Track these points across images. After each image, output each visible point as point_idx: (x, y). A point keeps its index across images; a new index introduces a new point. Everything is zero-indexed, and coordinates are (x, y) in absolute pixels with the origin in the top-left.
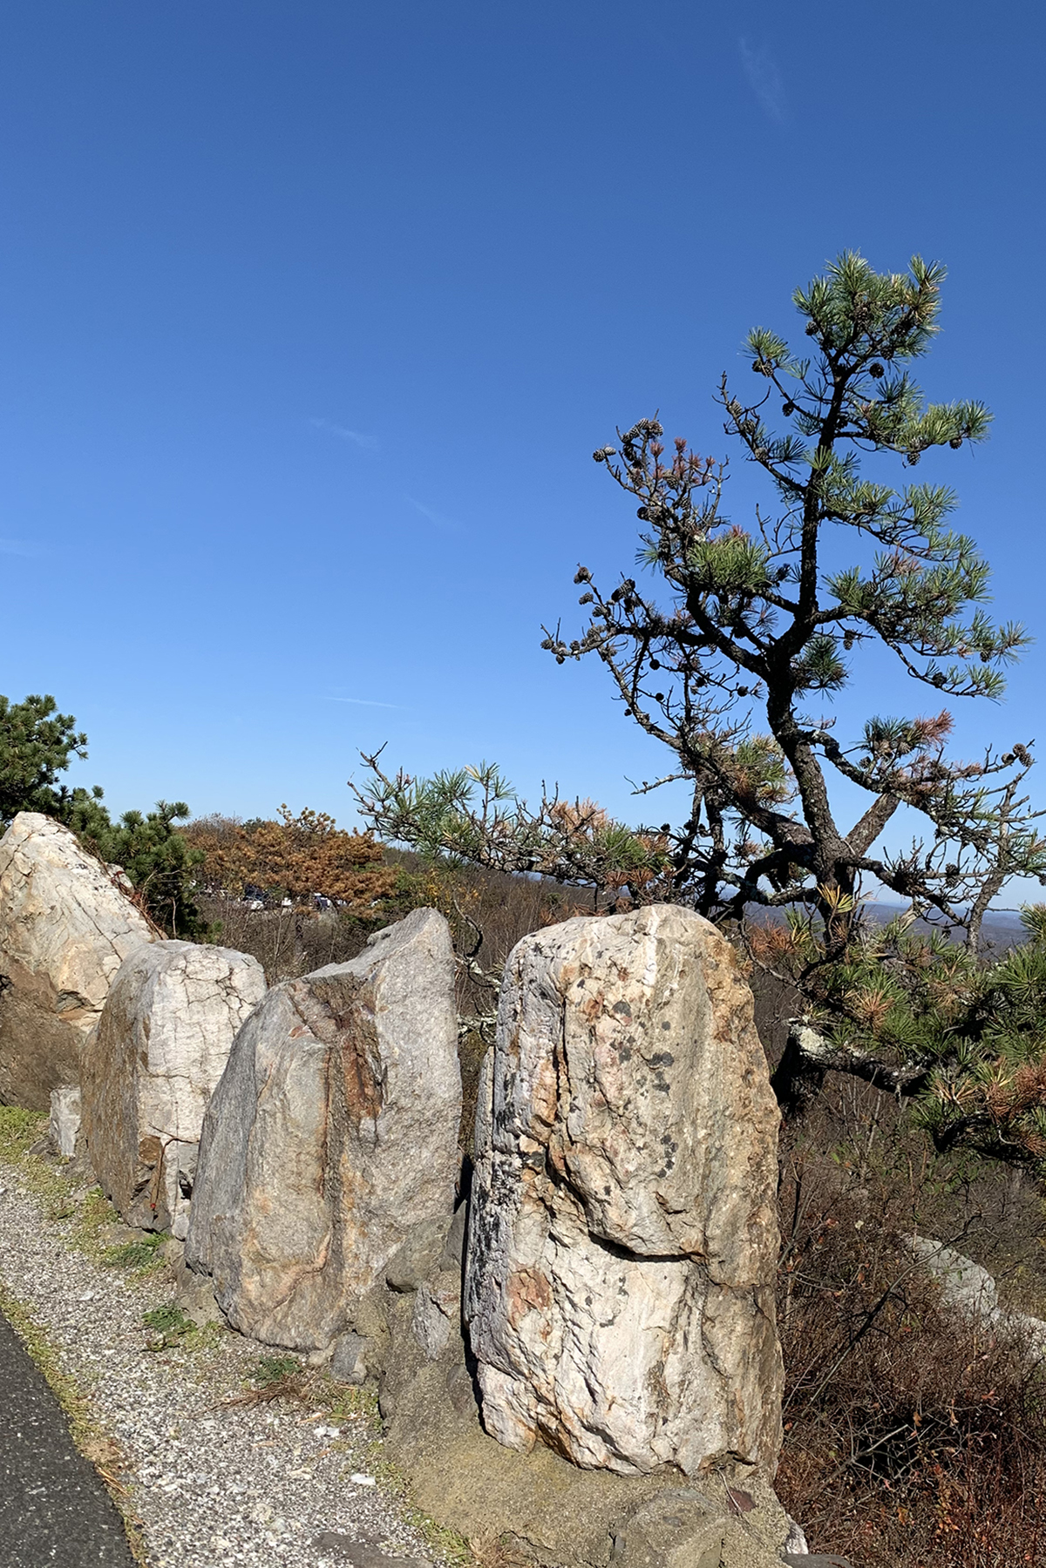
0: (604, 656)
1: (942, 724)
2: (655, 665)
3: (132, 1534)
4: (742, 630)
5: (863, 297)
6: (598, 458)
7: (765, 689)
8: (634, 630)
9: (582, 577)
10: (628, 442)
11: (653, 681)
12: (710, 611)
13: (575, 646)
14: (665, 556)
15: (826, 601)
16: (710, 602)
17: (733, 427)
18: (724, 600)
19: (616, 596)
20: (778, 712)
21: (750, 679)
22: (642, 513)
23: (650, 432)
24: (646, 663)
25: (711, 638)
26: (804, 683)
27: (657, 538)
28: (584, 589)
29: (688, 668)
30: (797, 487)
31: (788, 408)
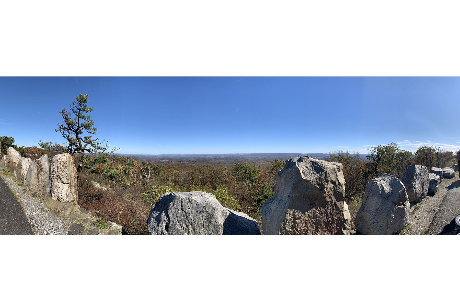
0: (60, 131)
1: (91, 137)
2: (65, 132)
3: (22, 208)
4: (73, 128)
5: (82, 97)
6: (59, 113)
7: (75, 134)
8: (63, 129)
9: (58, 124)
10: (62, 111)
11: (65, 133)
12: (70, 127)
13: (58, 130)
14: (66, 122)
15: (80, 126)
16: (70, 126)
17: (71, 110)
18: (71, 126)
19: (61, 126)
20: (77, 136)
21: (74, 133)
22: (63, 118)
23: (64, 110)
24: (64, 132)
25: (70, 129)
26: (79, 133)
27: (65, 120)
28: (58, 125)
29: (68, 132)
30: (77, 115)
31: (76, 108)
